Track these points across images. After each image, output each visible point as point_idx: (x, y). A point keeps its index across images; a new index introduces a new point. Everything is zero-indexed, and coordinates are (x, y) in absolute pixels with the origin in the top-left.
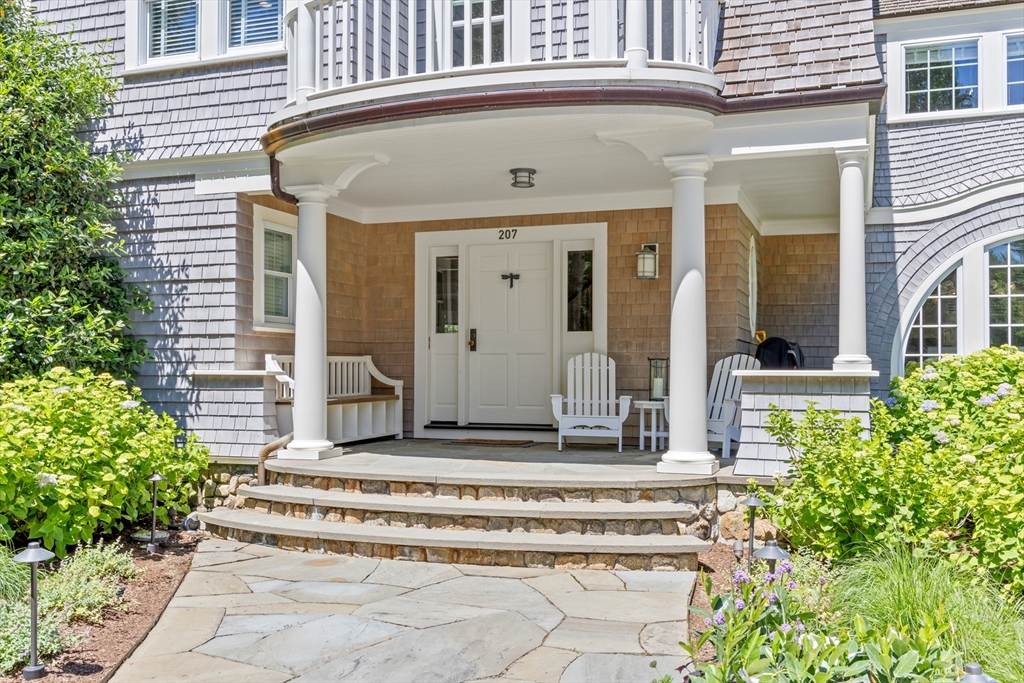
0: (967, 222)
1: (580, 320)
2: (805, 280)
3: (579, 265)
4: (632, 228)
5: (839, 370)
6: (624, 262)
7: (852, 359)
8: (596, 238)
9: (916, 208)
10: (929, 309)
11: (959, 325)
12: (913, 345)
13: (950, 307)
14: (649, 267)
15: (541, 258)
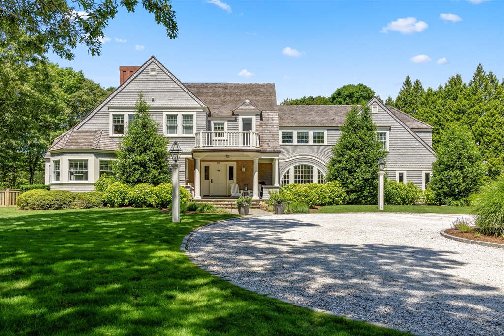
0: (291, 163)
1: (231, 177)
2: (265, 171)
3: (231, 169)
4: (241, 163)
5: (275, 186)
6: (239, 169)
7: (276, 185)
8: (234, 165)
9: (283, 159)
10: (285, 176)
11: (290, 175)
12: (283, 183)
13: (288, 176)
14: (244, 170)
15: (224, 167)
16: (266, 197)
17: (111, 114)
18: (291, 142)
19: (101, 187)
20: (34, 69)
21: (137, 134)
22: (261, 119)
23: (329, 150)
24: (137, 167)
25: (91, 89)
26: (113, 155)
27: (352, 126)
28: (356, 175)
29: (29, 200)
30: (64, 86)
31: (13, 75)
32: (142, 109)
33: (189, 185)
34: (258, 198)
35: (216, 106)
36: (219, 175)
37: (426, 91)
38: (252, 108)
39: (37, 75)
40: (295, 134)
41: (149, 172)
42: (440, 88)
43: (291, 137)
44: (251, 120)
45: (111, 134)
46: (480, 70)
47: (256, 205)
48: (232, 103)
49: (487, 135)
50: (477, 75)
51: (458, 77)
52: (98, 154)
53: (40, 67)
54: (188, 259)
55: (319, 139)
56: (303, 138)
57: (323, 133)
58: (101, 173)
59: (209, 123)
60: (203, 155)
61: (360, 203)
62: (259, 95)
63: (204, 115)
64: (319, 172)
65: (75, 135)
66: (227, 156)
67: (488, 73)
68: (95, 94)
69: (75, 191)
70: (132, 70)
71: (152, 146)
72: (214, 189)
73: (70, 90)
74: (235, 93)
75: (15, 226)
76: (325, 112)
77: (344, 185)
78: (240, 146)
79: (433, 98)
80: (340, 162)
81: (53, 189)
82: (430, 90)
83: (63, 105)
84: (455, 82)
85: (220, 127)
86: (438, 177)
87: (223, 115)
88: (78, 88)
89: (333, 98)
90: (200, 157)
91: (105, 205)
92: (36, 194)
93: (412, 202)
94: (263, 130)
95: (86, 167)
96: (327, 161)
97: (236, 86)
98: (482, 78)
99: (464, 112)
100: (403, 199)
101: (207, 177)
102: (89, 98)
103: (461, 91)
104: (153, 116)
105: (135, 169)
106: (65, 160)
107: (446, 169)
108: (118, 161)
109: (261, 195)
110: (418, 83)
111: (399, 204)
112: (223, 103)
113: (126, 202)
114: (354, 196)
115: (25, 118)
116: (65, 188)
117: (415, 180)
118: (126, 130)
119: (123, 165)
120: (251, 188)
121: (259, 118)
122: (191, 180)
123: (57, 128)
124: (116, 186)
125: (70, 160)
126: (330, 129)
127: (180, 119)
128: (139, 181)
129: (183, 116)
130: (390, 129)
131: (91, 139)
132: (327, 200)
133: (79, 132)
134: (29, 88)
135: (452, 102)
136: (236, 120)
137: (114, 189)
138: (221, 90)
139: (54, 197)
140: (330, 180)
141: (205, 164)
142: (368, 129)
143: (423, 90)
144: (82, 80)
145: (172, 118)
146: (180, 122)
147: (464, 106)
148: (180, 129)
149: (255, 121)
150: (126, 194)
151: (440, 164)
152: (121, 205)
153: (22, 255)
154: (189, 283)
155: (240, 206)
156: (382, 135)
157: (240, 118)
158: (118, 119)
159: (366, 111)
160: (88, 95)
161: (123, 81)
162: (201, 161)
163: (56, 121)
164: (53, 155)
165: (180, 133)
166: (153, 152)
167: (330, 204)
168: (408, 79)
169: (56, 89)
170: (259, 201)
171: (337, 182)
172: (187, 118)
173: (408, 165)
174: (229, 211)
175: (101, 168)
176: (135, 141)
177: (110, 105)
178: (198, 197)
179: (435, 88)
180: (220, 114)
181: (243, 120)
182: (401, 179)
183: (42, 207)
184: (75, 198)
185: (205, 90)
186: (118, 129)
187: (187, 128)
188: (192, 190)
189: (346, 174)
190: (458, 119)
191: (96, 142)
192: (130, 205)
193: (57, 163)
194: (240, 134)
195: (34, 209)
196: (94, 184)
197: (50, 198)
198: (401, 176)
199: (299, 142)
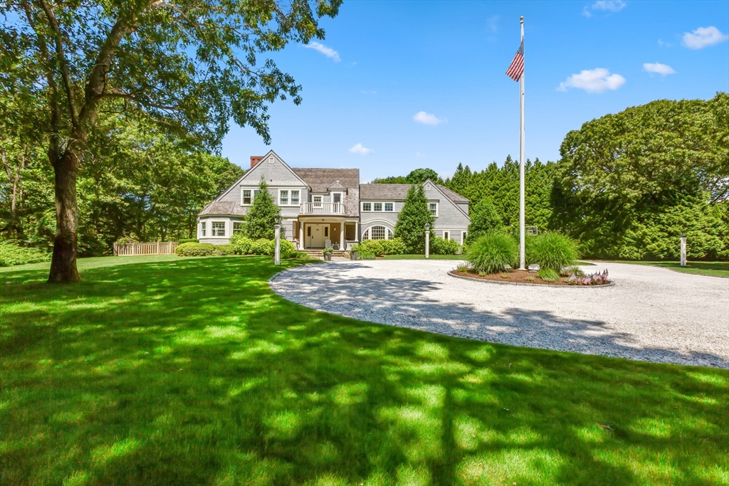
0: (370, 224)
1: (326, 235)
3: (326, 228)
4: (333, 225)
6: (332, 229)
7: (356, 240)
8: (328, 226)
9: (364, 222)
10: (365, 234)
11: (369, 233)
12: (363, 239)
13: (367, 234)
14: (335, 229)
15: (321, 228)
16: (349, 248)
17: (242, 190)
18: (381, 210)
19: (233, 241)
20: (192, 157)
21: (259, 204)
22: (347, 194)
23: (396, 215)
24: (258, 227)
25: (234, 171)
26: (242, 218)
27: (411, 199)
28: (413, 233)
29: (184, 250)
30: (214, 169)
31: (176, 161)
32: (263, 186)
33: (295, 240)
34: (343, 249)
35: (316, 185)
36: (318, 233)
37: (473, 173)
38: (341, 186)
39: (194, 161)
40: (372, 204)
41: (266, 231)
42: (483, 172)
43: (370, 207)
44: (340, 194)
45: (242, 204)
46: (509, 159)
47: (341, 254)
48: (328, 182)
49: (512, 205)
50: (507, 163)
51: (495, 164)
52: (232, 218)
53: (197, 155)
54: (268, 285)
55: (389, 208)
56: (378, 207)
57: (392, 204)
58: (234, 231)
59: (311, 196)
60: (306, 219)
61: (416, 253)
62: (347, 177)
63: (306, 191)
64: (389, 231)
65: (217, 205)
66: (323, 220)
67: (514, 162)
68: (237, 174)
69: (215, 243)
70: (259, 159)
71: (269, 212)
72: (314, 243)
73: (219, 171)
74: (331, 176)
75: (169, 267)
76: (395, 188)
77: (405, 240)
78: (332, 213)
79: (478, 179)
80: (402, 224)
81: (201, 242)
82: (475, 173)
83: (212, 182)
84: (493, 167)
85: (318, 200)
86: (470, 235)
87: (321, 191)
88: (225, 170)
89: (408, 178)
90: (303, 220)
91: (236, 253)
92: (189, 245)
93: (453, 252)
94: (348, 202)
95: (224, 227)
96: (395, 224)
97: (332, 171)
98: (510, 165)
99: (497, 189)
100: (446, 251)
101: (309, 234)
102: (232, 177)
103: (496, 174)
104: (270, 192)
105: (257, 229)
106: (209, 222)
107: (476, 230)
108: (246, 222)
109: (345, 247)
110: (467, 167)
111: (443, 254)
112: (322, 183)
113: (250, 251)
114: (411, 248)
115: (186, 192)
116: (209, 242)
117: (455, 238)
118: (252, 201)
119: (248, 226)
120: (339, 243)
121: (345, 193)
122: (297, 236)
123: (209, 198)
124: (243, 240)
125: (213, 222)
126: (397, 201)
127: (290, 193)
128: (259, 237)
129: (292, 192)
130: (438, 201)
131: (228, 207)
132: (392, 251)
133: (220, 202)
134: (188, 171)
135: (490, 181)
136: (329, 195)
137: (242, 242)
138: (321, 173)
139: (201, 248)
140: (396, 237)
141: (307, 226)
142: (422, 201)
143: (470, 173)
144: (227, 164)
145: (284, 193)
146: (289, 196)
147: (497, 185)
148: (290, 200)
149: (343, 195)
150: (250, 246)
151: (472, 227)
152: (246, 254)
153: (166, 282)
154: (258, 297)
155: (325, 254)
156: (433, 206)
157: (332, 193)
158: (247, 194)
159: (421, 188)
160: (232, 175)
161: (252, 166)
162: (304, 223)
163: (208, 193)
164: (201, 218)
165: (289, 203)
166: (270, 217)
167: (394, 253)
168: (460, 165)
169: (207, 171)
170: (344, 251)
171: (400, 238)
172: (295, 193)
173: (451, 227)
174: (318, 258)
175: (234, 227)
176: (257, 209)
177: (241, 184)
178: (301, 248)
179: (479, 172)
180: (319, 191)
181: (334, 194)
182: (446, 236)
183: (193, 254)
184: (215, 249)
185: (310, 174)
186: (247, 200)
187: (295, 200)
188: (298, 244)
189: (406, 232)
190: (493, 194)
191: (231, 210)
192: (253, 253)
193: (204, 224)
194: (332, 205)
195: (187, 256)
196: (229, 239)
197: (198, 248)
198: (446, 234)
199: (386, 210)
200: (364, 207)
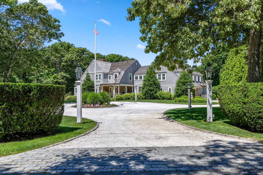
32: (88, 74)
38: (117, 71)
40: (139, 76)
59: (107, 76)
63: (103, 75)
85: (110, 77)
90: (102, 86)
94: (118, 77)
101: (111, 91)
104: (93, 75)
129: (99, 75)
130: (166, 73)
141: (110, 88)
148: (98, 78)
149: (118, 74)
156: (164, 75)
157: (114, 74)
173: (172, 85)
177: (85, 73)
194: (114, 79)
198: (170, 89)
199: (140, 79)
200: (136, 78)
